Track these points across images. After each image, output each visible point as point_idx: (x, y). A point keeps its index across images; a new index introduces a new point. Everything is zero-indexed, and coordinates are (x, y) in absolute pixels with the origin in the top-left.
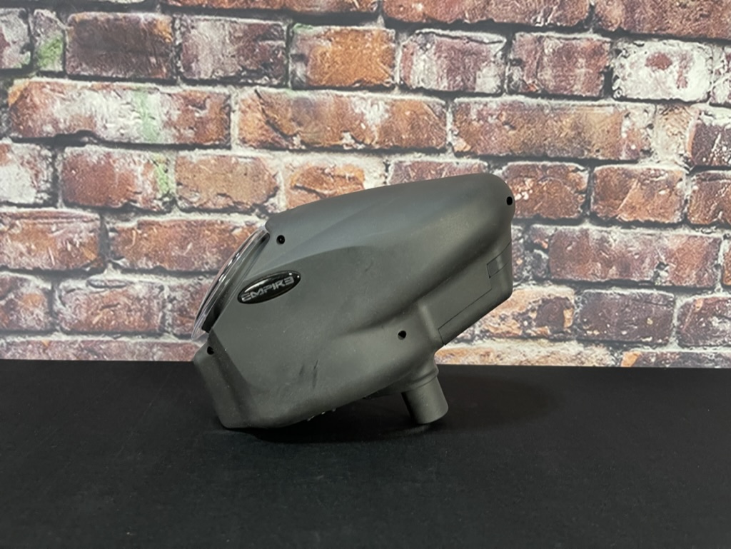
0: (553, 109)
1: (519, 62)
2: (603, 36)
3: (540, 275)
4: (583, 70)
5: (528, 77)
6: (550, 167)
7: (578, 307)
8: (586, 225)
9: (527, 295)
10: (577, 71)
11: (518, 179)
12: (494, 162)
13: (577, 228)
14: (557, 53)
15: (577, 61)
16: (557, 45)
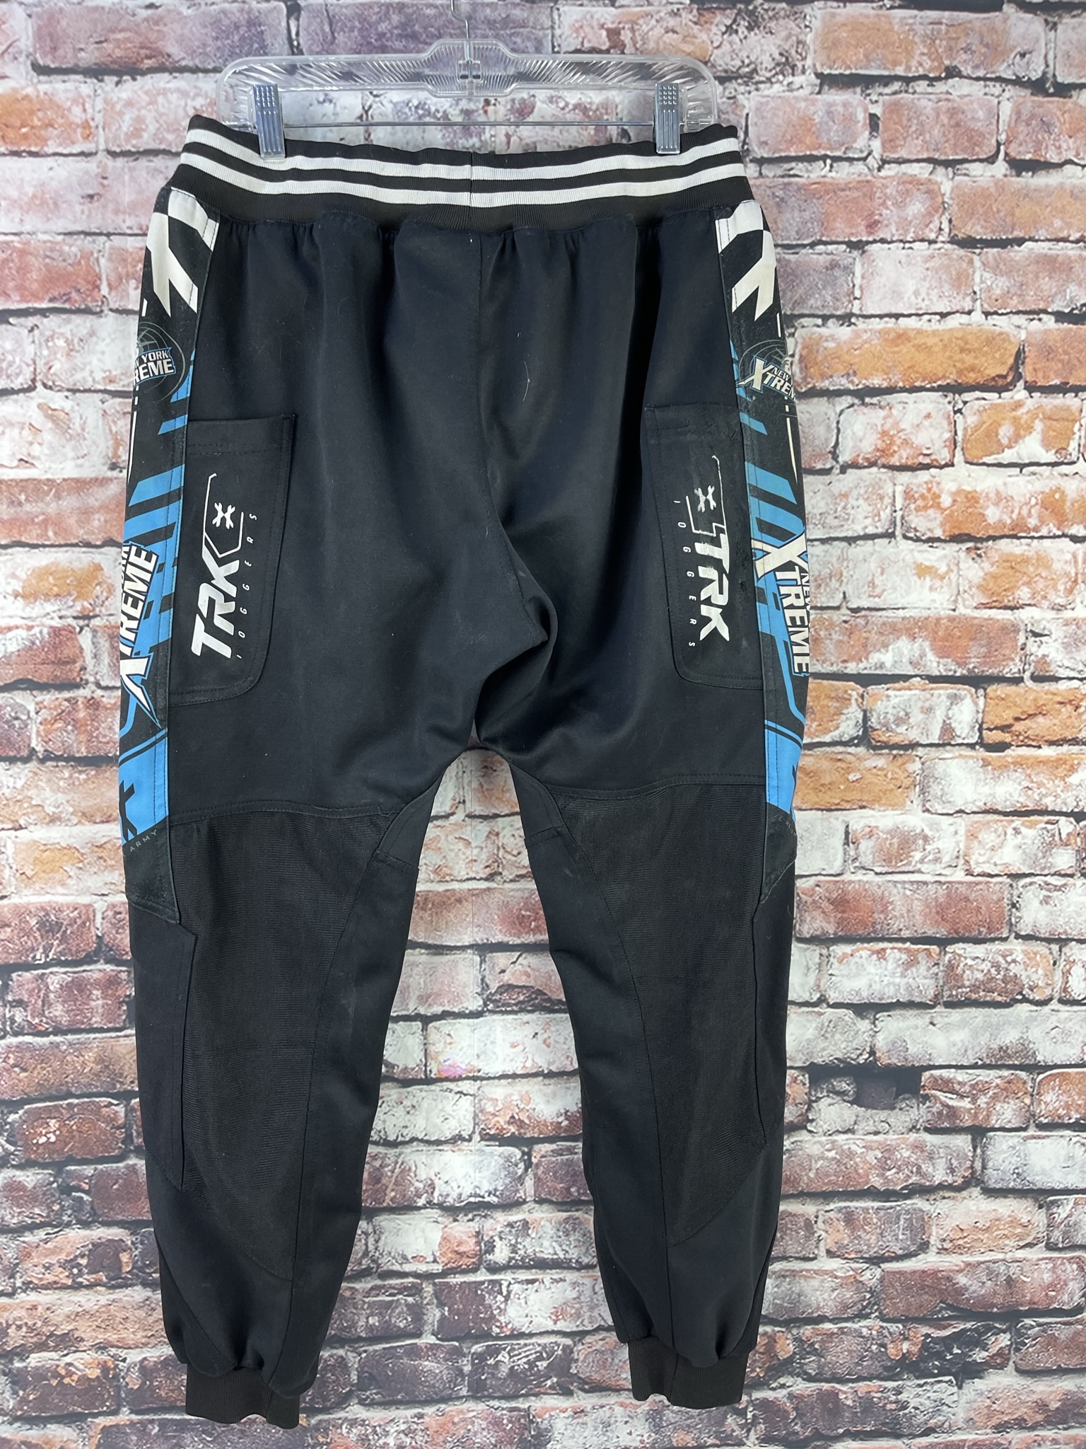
0: (70, 1044)
1: (19, 1003)
2: (117, 966)
3: (84, 1218)
4: (100, 1002)
5: (33, 1017)
6: (77, 1105)
7: (136, 1248)
8: (132, 1161)
9: (72, 1239)
10: (93, 1004)
11: (40, 1121)
12: (7, 1107)
13: (121, 1165)
14: (66, 988)
15: (91, 993)
16: (64, 980)
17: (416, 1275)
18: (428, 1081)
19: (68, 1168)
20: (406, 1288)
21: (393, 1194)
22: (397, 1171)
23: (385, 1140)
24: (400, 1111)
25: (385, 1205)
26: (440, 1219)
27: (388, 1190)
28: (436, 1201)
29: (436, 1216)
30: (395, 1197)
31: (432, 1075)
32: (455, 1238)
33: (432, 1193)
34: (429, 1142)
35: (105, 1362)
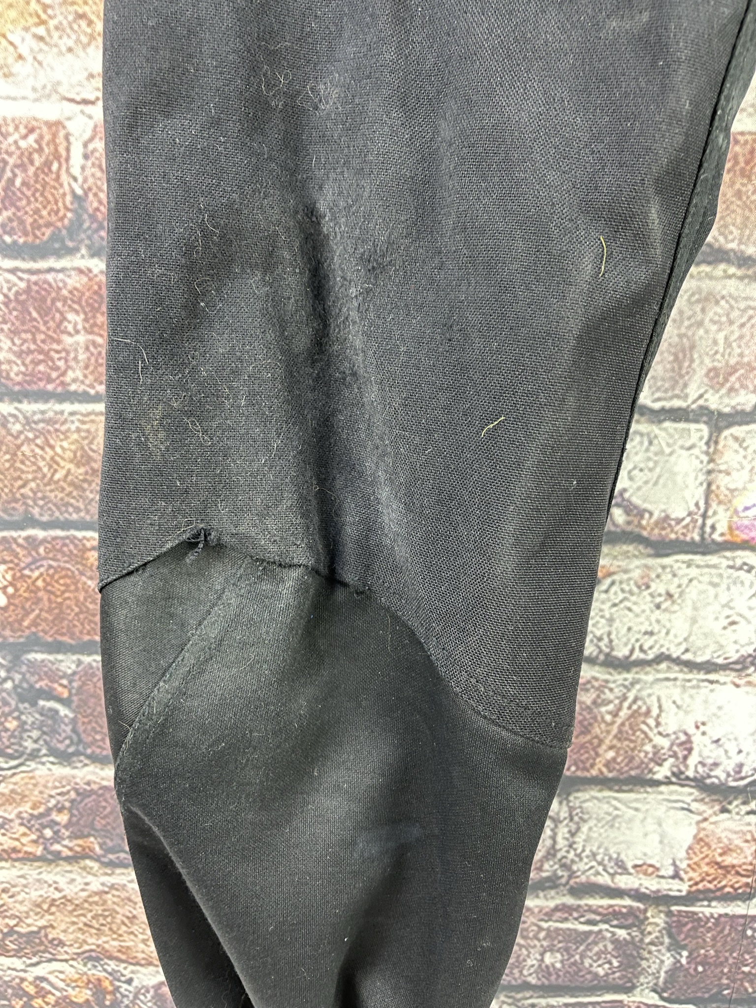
17: (637, 895)
18: (705, 547)
19: (32, 656)
20: (616, 914)
21: (611, 754)
22: (624, 713)
23: (608, 655)
24: (644, 602)
25: (594, 772)
26: (694, 806)
27: (604, 747)
28: (690, 773)
29: (688, 799)
30: (614, 759)
31: (716, 537)
32: (719, 840)
33: (685, 758)
34: (691, 666)
35: (99, 980)
